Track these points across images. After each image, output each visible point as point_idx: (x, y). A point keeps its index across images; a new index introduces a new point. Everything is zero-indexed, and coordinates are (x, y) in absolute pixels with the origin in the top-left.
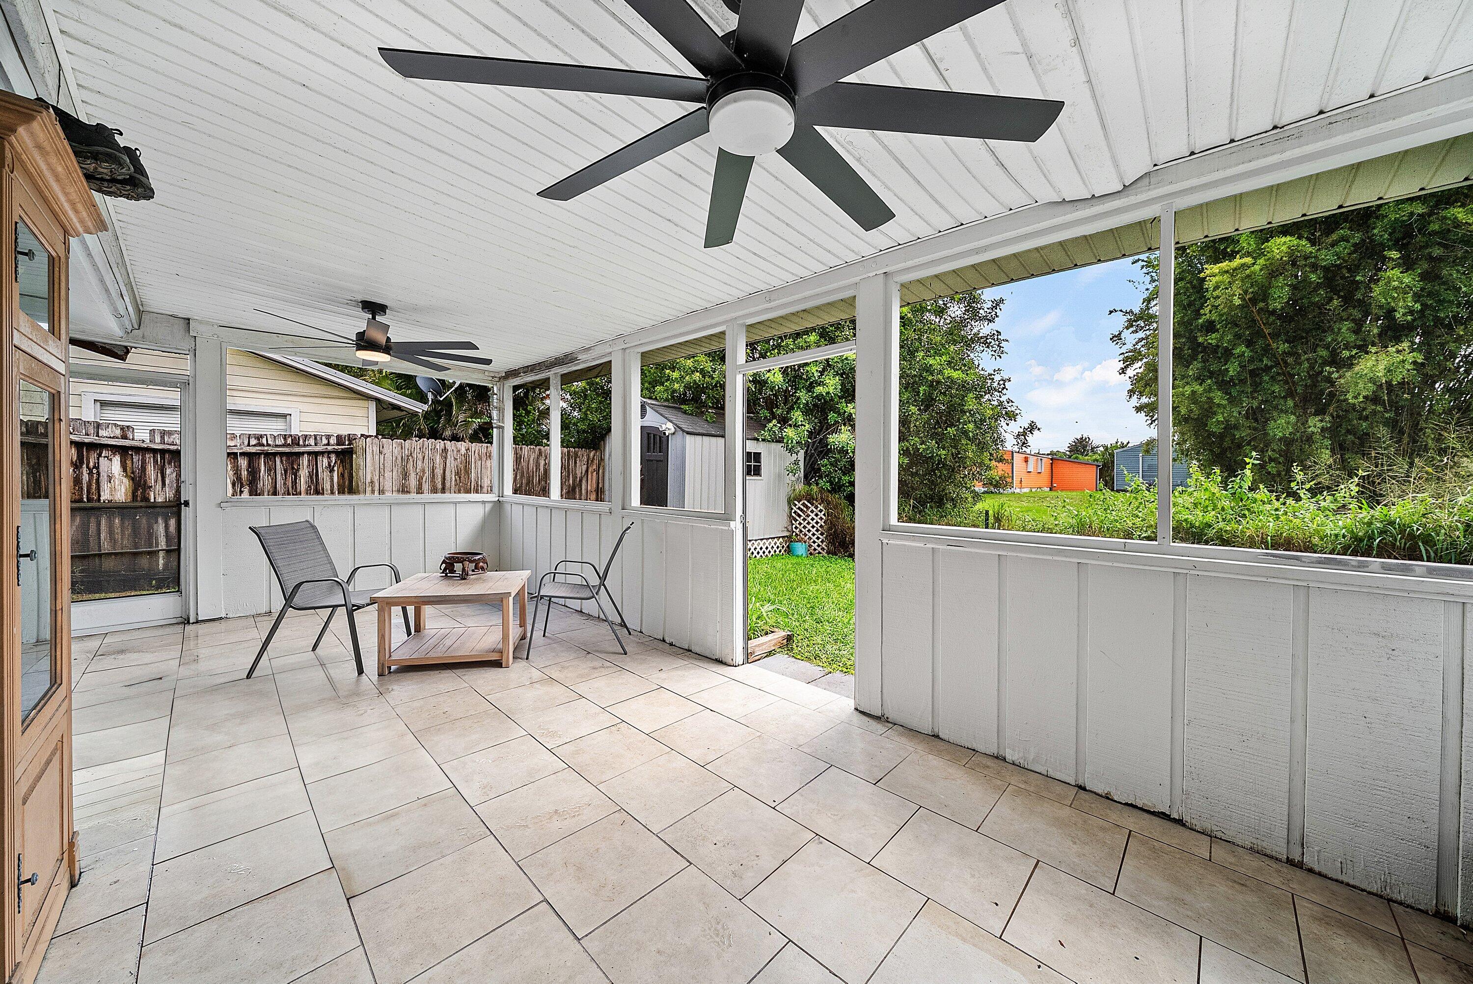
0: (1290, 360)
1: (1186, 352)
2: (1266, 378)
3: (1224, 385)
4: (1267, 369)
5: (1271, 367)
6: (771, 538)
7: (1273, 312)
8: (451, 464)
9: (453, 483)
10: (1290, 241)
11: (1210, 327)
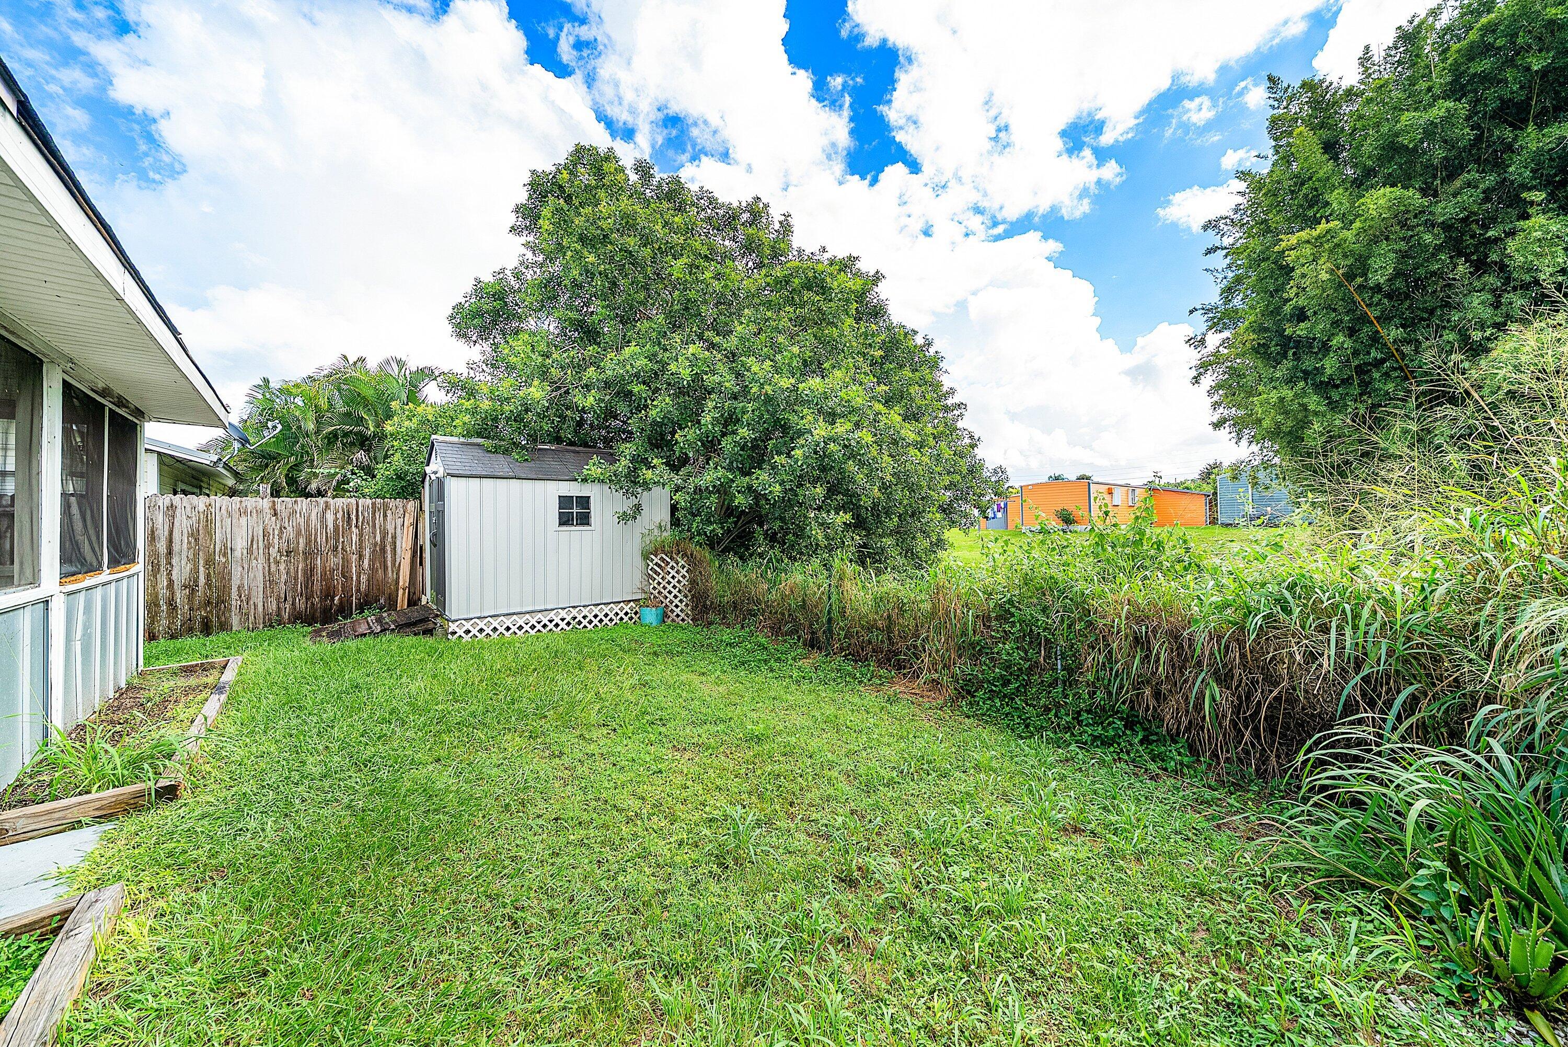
0: (1407, 349)
1: (1273, 349)
2: (1376, 375)
3: (1324, 387)
4: (1378, 363)
5: (1383, 361)
6: (614, 603)
7: (1378, 288)
8: (183, 524)
9: (185, 546)
10: (1391, 192)
11: (1300, 315)
